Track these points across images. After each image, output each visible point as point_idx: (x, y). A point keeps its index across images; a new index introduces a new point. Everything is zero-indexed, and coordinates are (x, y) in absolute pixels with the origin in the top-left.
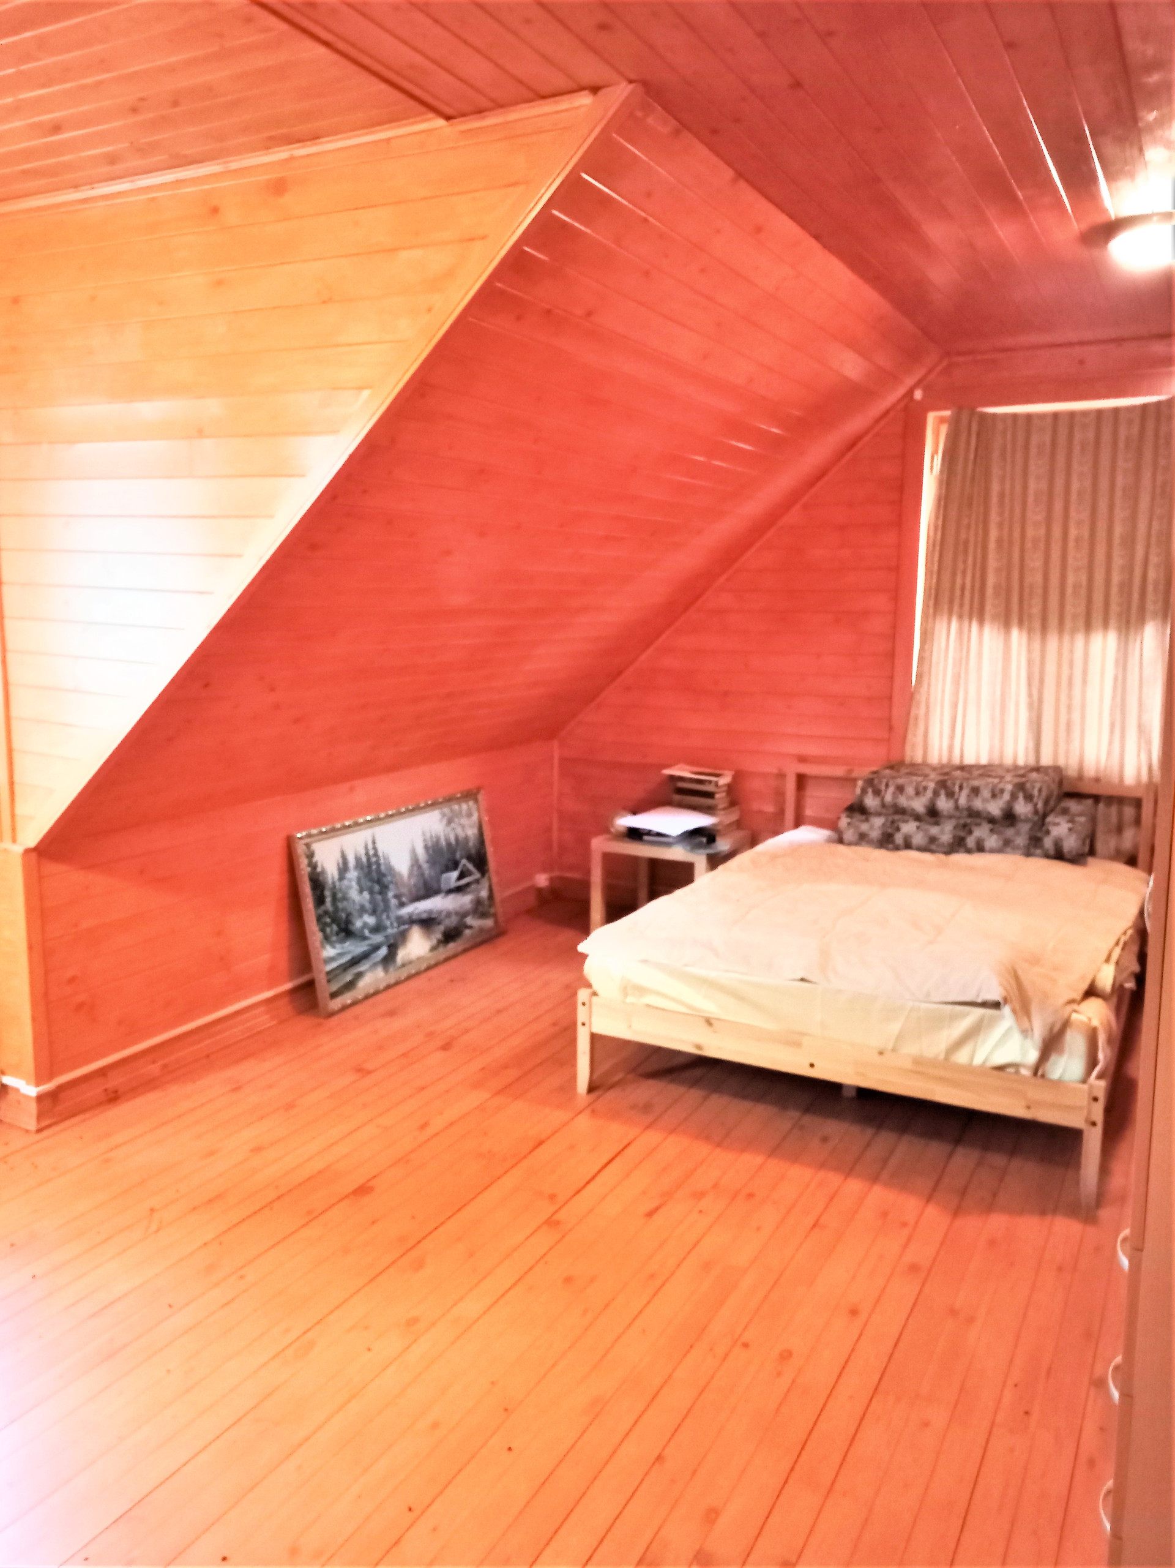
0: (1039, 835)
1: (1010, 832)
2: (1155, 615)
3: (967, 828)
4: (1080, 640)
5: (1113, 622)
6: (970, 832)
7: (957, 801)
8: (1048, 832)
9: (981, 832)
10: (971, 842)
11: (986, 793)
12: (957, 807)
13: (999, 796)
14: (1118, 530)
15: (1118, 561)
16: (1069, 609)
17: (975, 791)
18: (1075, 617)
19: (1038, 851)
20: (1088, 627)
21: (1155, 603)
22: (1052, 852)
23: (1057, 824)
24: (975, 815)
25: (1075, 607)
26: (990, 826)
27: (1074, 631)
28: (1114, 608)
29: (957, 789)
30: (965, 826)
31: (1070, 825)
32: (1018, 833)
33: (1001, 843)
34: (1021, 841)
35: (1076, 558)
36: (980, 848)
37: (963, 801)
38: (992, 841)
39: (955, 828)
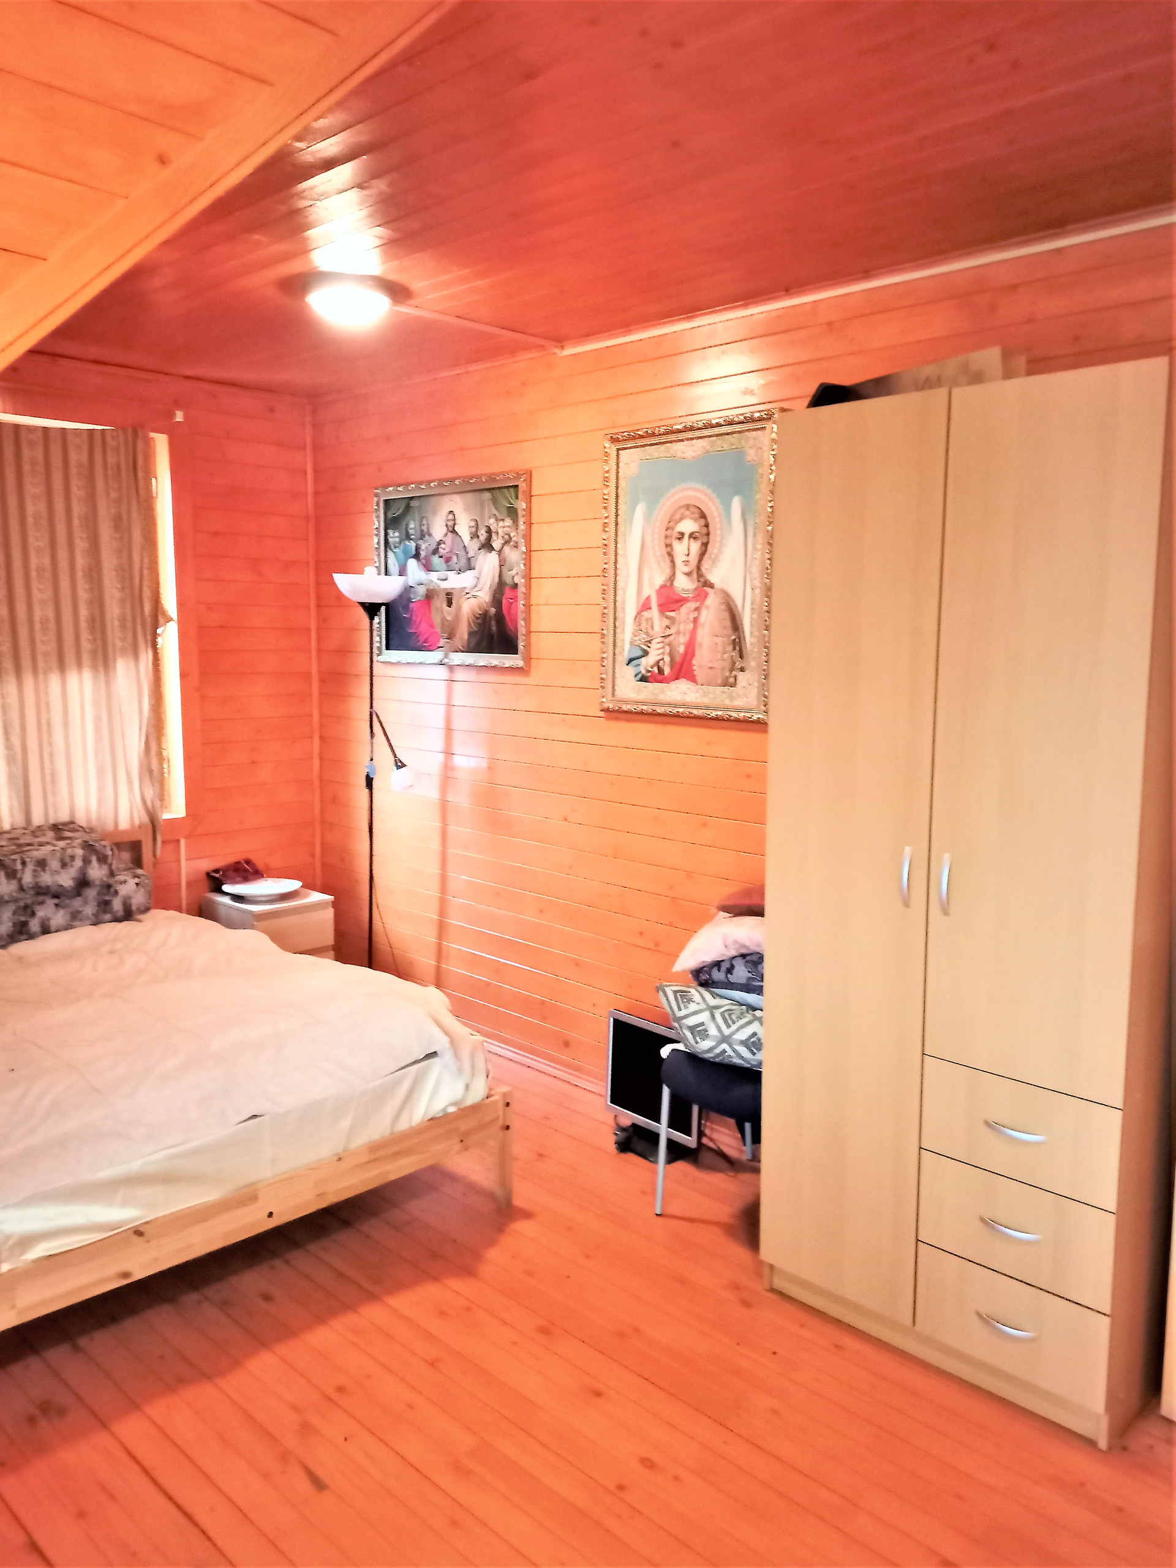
0: (107, 898)
1: (77, 903)
2: (123, 651)
3: (29, 911)
4: (54, 681)
5: (86, 659)
6: (33, 914)
7: (20, 880)
8: (116, 893)
9: (46, 910)
10: (34, 925)
11: (55, 864)
12: (21, 889)
13: (69, 865)
14: (80, 562)
15: (83, 595)
16: (41, 648)
17: (42, 864)
18: (46, 654)
19: (108, 916)
20: (62, 667)
21: (123, 639)
22: (121, 913)
23: (125, 882)
24: (42, 892)
25: (45, 645)
26: (56, 901)
27: (47, 671)
28: (86, 645)
29: (19, 866)
30: (26, 907)
31: (137, 880)
32: (86, 903)
33: (68, 917)
34: (89, 910)
35: (41, 592)
36: (46, 930)
37: (28, 878)
38: (59, 918)
39: (15, 913)
